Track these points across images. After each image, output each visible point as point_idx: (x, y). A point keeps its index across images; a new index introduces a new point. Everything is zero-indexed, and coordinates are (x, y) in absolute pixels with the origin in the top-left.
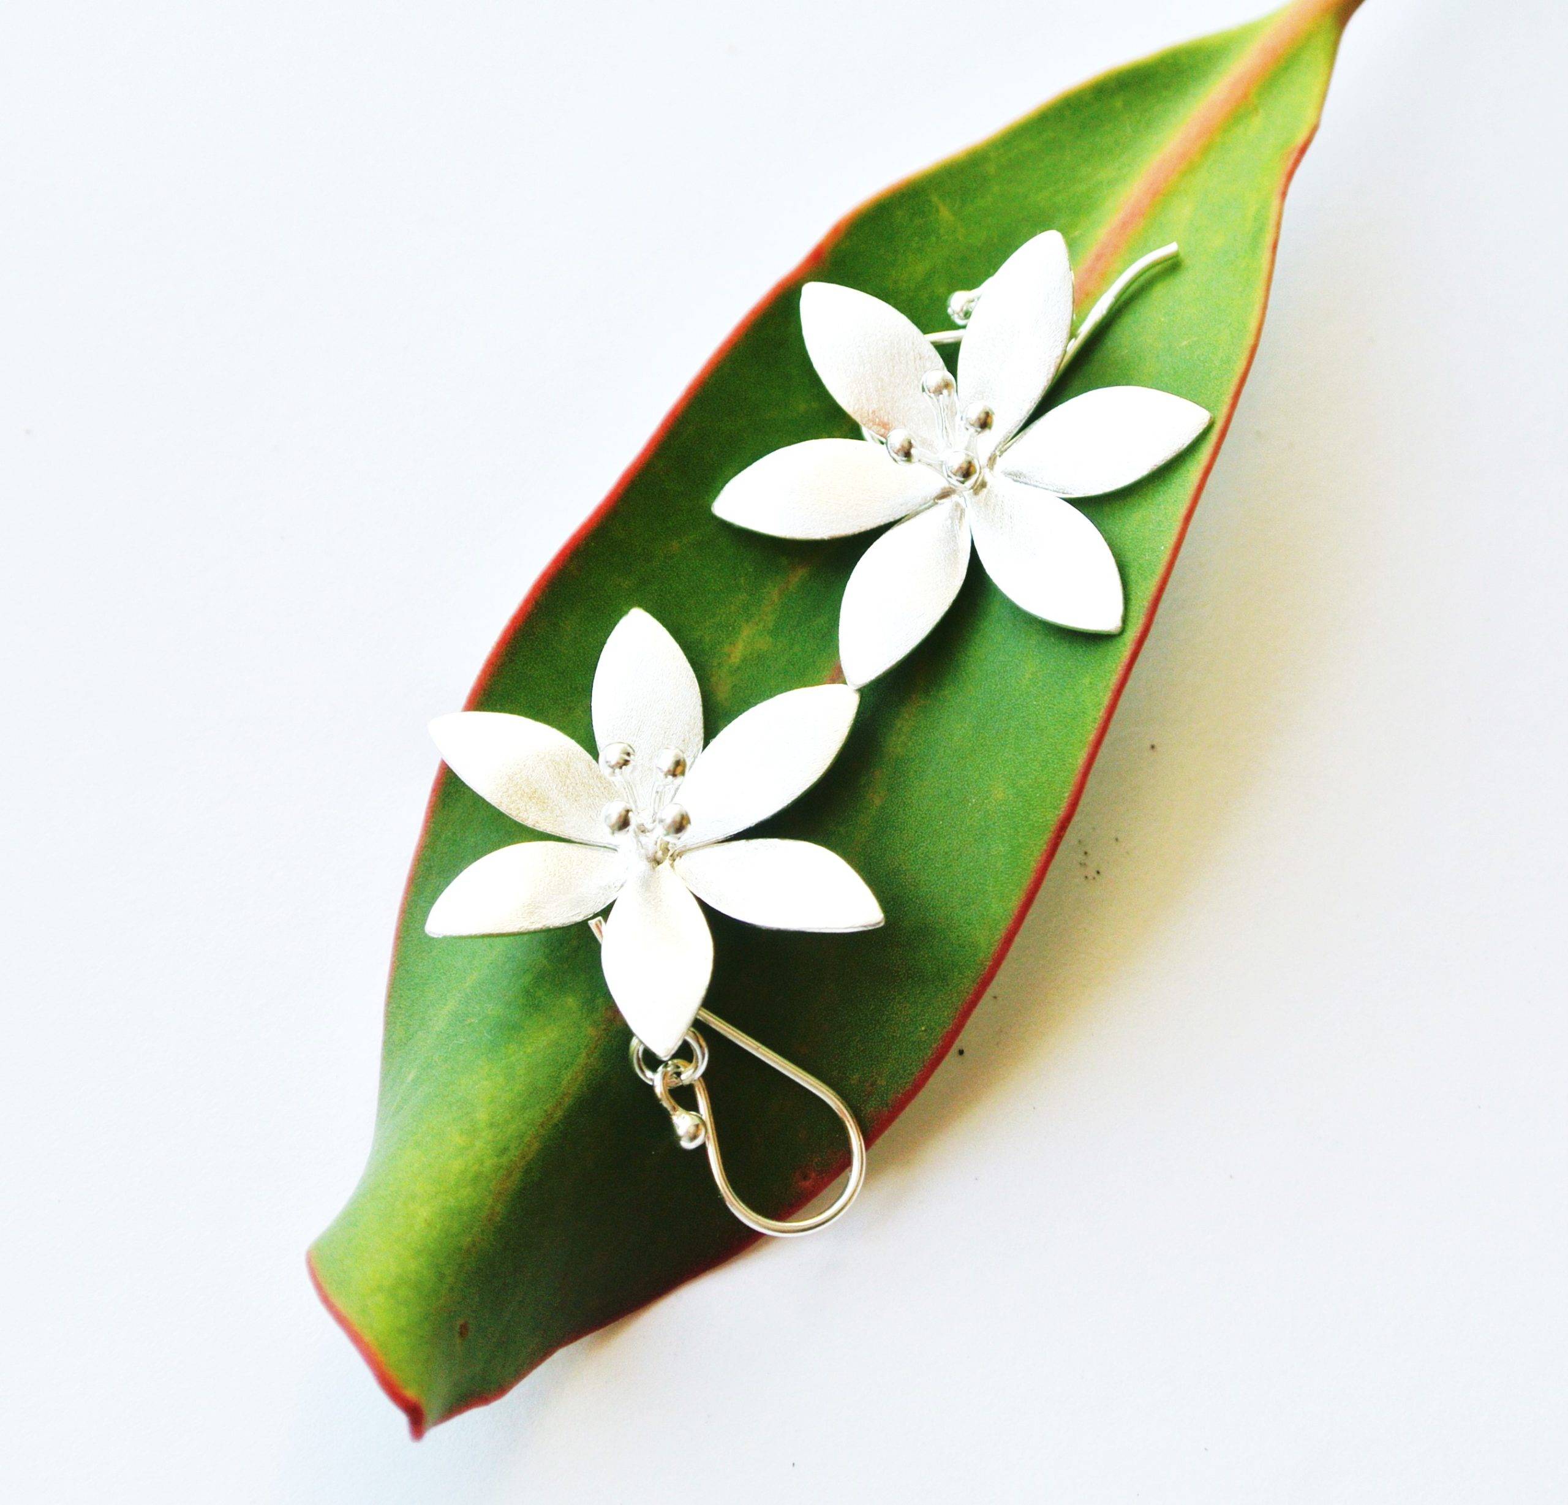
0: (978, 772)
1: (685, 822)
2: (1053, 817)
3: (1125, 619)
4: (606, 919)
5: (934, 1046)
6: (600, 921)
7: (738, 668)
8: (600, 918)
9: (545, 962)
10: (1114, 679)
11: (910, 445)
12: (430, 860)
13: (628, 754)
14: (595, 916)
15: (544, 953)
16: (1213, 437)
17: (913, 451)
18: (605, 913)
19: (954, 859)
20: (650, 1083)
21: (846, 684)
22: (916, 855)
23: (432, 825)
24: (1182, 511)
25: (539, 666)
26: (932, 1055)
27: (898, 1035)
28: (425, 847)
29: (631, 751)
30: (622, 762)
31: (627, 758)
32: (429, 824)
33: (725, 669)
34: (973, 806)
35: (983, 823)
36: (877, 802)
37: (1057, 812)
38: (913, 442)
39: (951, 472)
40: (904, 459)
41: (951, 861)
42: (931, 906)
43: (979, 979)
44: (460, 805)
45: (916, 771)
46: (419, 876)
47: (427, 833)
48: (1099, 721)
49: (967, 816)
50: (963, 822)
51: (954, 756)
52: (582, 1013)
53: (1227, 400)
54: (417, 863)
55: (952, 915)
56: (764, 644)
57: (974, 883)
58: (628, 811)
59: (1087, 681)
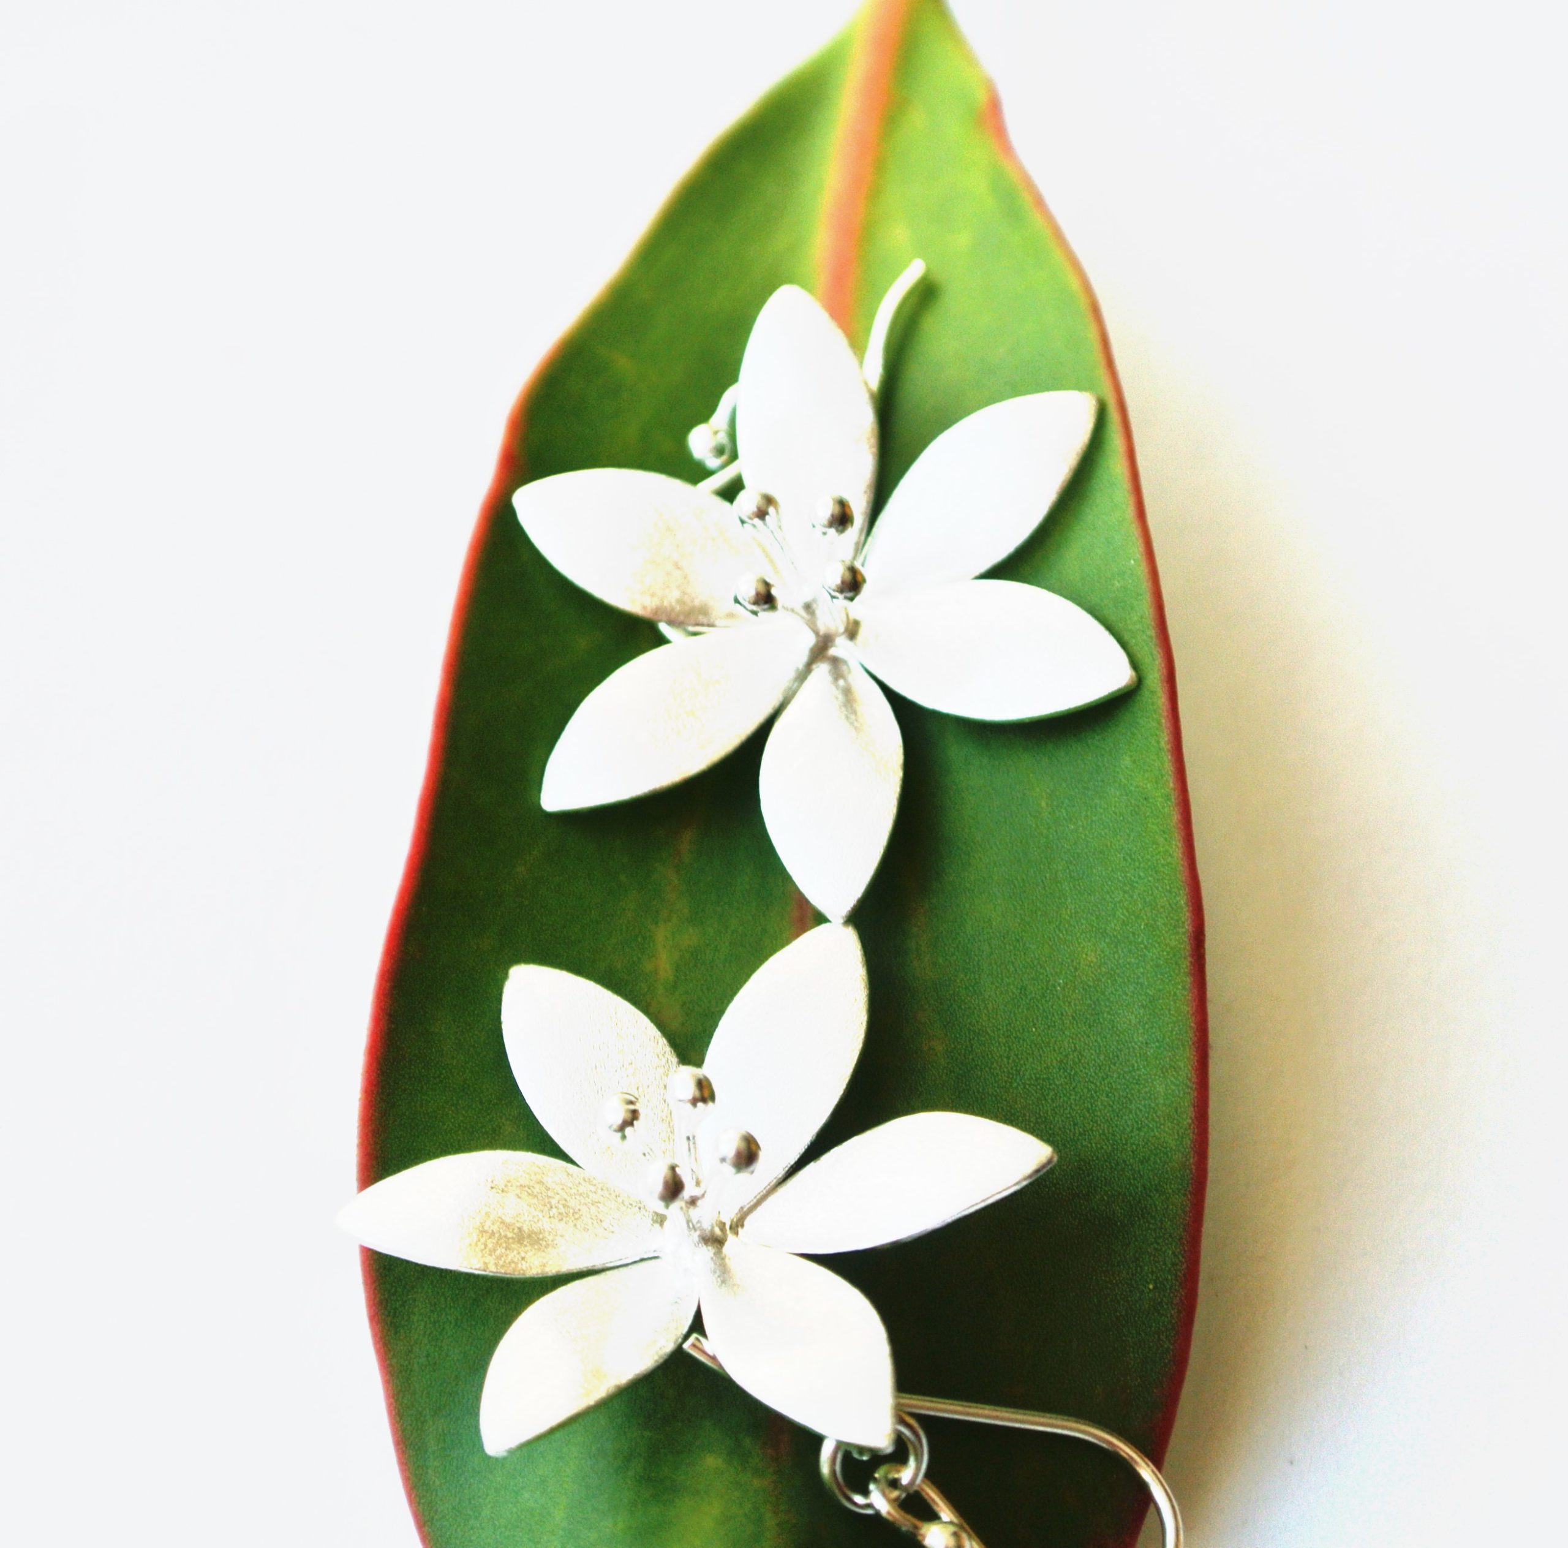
0: (1047, 946)
1: (753, 1147)
2: (1180, 940)
3: (1135, 665)
4: (703, 1333)
5: (1176, 1300)
6: (697, 1339)
7: (675, 982)
8: (694, 1335)
9: (647, 1434)
10: (1164, 738)
11: (767, 585)
12: (413, 1405)
13: (631, 1103)
14: (686, 1337)
15: (639, 1424)
16: (1114, 416)
17: (774, 592)
18: (697, 1325)
19: (1074, 1063)
20: (870, 1512)
21: (829, 921)
22: (1024, 1084)
23: (394, 1361)
24: (1130, 512)
25: (428, 1096)
26: (1179, 1312)
27: (1124, 1313)
28: (398, 1393)
29: (633, 1099)
30: (629, 1116)
31: (632, 1107)
32: (388, 1362)
33: (660, 990)
34: (1063, 989)
35: (1089, 1001)
36: (939, 1048)
37: (1181, 930)
38: (768, 580)
39: (834, 590)
40: (766, 606)
41: (1072, 1068)
42: (1077, 1135)
43: (1190, 1186)
44: (416, 1319)
45: (966, 988)
46: (410, 1432)
47: (392, 1375)
48: (1174, 798)
49: (1062, 1004)
50: (1062, 1014)
51: (1005, 944)
52: (735, 1468)
53: (1101, 372)
54: (398, 1419)
55: (1111, 1131)
56: (690, 937)
57: (1119, 1077)
58: (673, 1168)
59: (1126, 761)
